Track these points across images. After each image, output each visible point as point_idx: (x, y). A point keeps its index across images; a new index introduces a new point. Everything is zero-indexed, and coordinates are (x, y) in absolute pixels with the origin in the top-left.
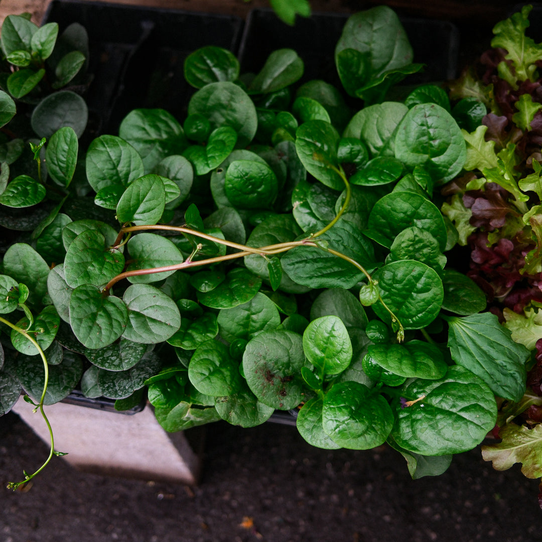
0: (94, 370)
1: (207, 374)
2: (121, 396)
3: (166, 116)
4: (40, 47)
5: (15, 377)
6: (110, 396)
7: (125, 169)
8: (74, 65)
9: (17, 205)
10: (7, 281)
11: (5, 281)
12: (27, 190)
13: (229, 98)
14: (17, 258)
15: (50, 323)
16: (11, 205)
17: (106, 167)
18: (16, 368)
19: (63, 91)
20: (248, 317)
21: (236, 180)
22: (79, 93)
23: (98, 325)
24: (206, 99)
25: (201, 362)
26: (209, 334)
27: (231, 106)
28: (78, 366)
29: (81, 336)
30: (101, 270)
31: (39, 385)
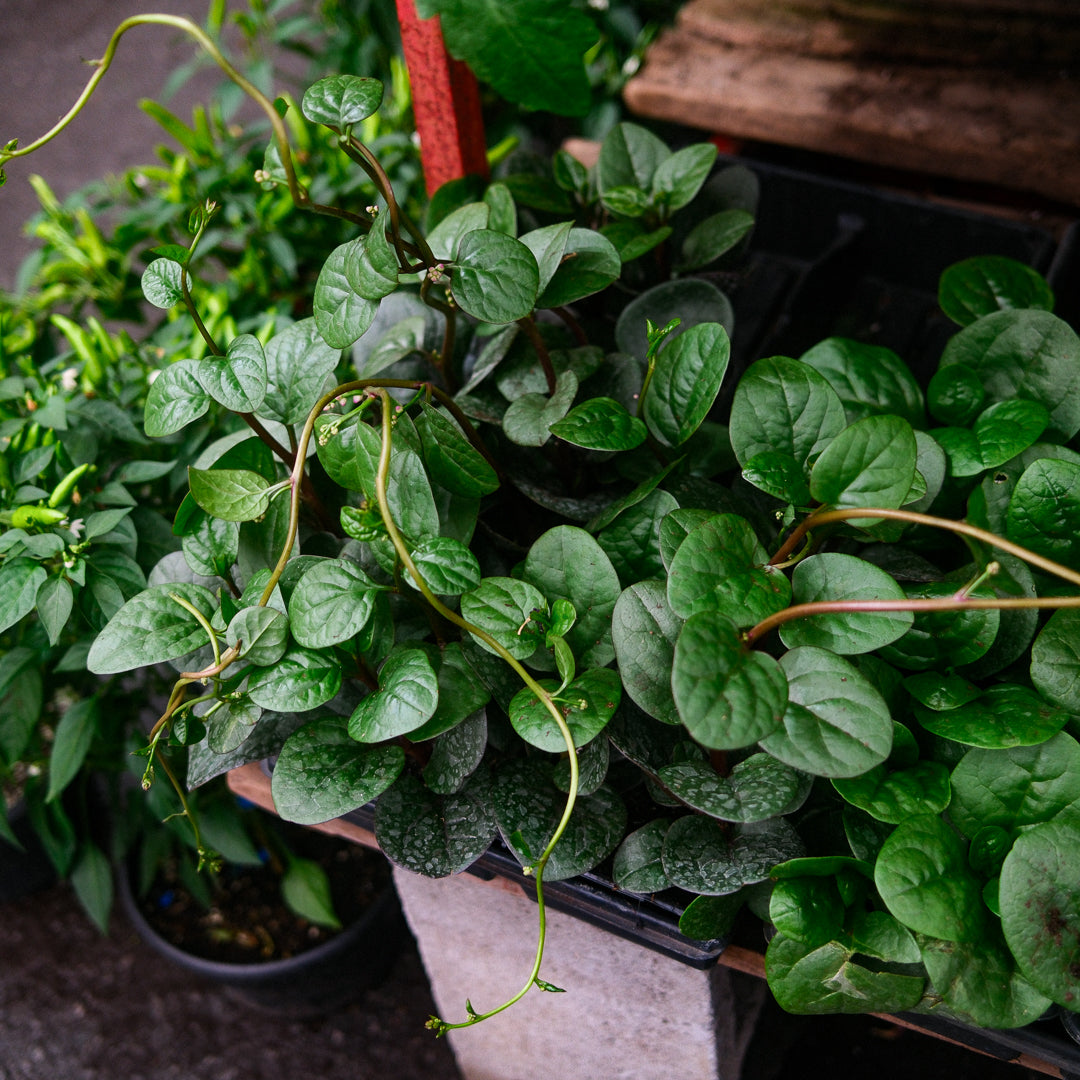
0: (649, 835)
1: (916, 882)
2: (713, 889)
3: (893, 363)
4: (669, 188)
5: (488, 807)
6: (687, 885)
7: (809, 430)
8: (729, 232)
9: (588, 444)
10: (527, 594)
11: (523, 594)
12: (611, 421)
13: (1037, 347)
14: (558, 554)
15: (599, 696)
16: (576, 441)
17: (772, 417)
18: (494, 788)
19: (695, 280)
20: (1024, 785)
21: (1036, 498)
22: (724, 289)
23: (727, 701)
24: (987, 341)
25: (906, 853)
26: (928, 803)
27: (1040, 361)
28: (617, 819)
29: (690, 712)
30: (742, 597)
31: (534, 833)
